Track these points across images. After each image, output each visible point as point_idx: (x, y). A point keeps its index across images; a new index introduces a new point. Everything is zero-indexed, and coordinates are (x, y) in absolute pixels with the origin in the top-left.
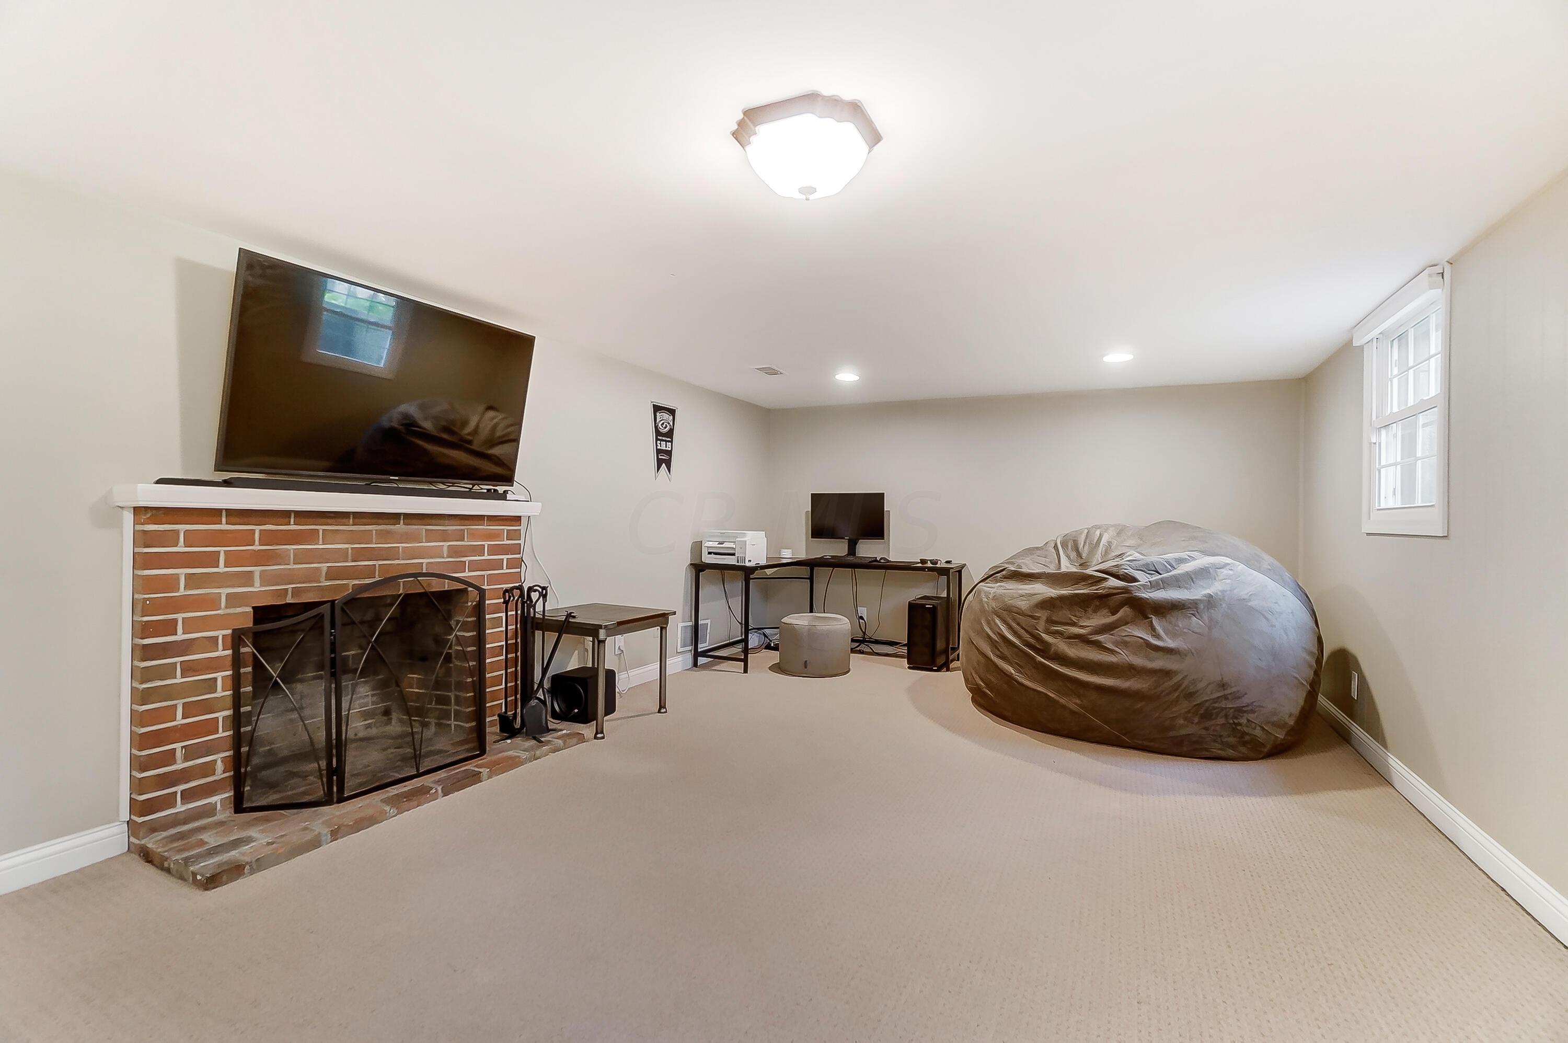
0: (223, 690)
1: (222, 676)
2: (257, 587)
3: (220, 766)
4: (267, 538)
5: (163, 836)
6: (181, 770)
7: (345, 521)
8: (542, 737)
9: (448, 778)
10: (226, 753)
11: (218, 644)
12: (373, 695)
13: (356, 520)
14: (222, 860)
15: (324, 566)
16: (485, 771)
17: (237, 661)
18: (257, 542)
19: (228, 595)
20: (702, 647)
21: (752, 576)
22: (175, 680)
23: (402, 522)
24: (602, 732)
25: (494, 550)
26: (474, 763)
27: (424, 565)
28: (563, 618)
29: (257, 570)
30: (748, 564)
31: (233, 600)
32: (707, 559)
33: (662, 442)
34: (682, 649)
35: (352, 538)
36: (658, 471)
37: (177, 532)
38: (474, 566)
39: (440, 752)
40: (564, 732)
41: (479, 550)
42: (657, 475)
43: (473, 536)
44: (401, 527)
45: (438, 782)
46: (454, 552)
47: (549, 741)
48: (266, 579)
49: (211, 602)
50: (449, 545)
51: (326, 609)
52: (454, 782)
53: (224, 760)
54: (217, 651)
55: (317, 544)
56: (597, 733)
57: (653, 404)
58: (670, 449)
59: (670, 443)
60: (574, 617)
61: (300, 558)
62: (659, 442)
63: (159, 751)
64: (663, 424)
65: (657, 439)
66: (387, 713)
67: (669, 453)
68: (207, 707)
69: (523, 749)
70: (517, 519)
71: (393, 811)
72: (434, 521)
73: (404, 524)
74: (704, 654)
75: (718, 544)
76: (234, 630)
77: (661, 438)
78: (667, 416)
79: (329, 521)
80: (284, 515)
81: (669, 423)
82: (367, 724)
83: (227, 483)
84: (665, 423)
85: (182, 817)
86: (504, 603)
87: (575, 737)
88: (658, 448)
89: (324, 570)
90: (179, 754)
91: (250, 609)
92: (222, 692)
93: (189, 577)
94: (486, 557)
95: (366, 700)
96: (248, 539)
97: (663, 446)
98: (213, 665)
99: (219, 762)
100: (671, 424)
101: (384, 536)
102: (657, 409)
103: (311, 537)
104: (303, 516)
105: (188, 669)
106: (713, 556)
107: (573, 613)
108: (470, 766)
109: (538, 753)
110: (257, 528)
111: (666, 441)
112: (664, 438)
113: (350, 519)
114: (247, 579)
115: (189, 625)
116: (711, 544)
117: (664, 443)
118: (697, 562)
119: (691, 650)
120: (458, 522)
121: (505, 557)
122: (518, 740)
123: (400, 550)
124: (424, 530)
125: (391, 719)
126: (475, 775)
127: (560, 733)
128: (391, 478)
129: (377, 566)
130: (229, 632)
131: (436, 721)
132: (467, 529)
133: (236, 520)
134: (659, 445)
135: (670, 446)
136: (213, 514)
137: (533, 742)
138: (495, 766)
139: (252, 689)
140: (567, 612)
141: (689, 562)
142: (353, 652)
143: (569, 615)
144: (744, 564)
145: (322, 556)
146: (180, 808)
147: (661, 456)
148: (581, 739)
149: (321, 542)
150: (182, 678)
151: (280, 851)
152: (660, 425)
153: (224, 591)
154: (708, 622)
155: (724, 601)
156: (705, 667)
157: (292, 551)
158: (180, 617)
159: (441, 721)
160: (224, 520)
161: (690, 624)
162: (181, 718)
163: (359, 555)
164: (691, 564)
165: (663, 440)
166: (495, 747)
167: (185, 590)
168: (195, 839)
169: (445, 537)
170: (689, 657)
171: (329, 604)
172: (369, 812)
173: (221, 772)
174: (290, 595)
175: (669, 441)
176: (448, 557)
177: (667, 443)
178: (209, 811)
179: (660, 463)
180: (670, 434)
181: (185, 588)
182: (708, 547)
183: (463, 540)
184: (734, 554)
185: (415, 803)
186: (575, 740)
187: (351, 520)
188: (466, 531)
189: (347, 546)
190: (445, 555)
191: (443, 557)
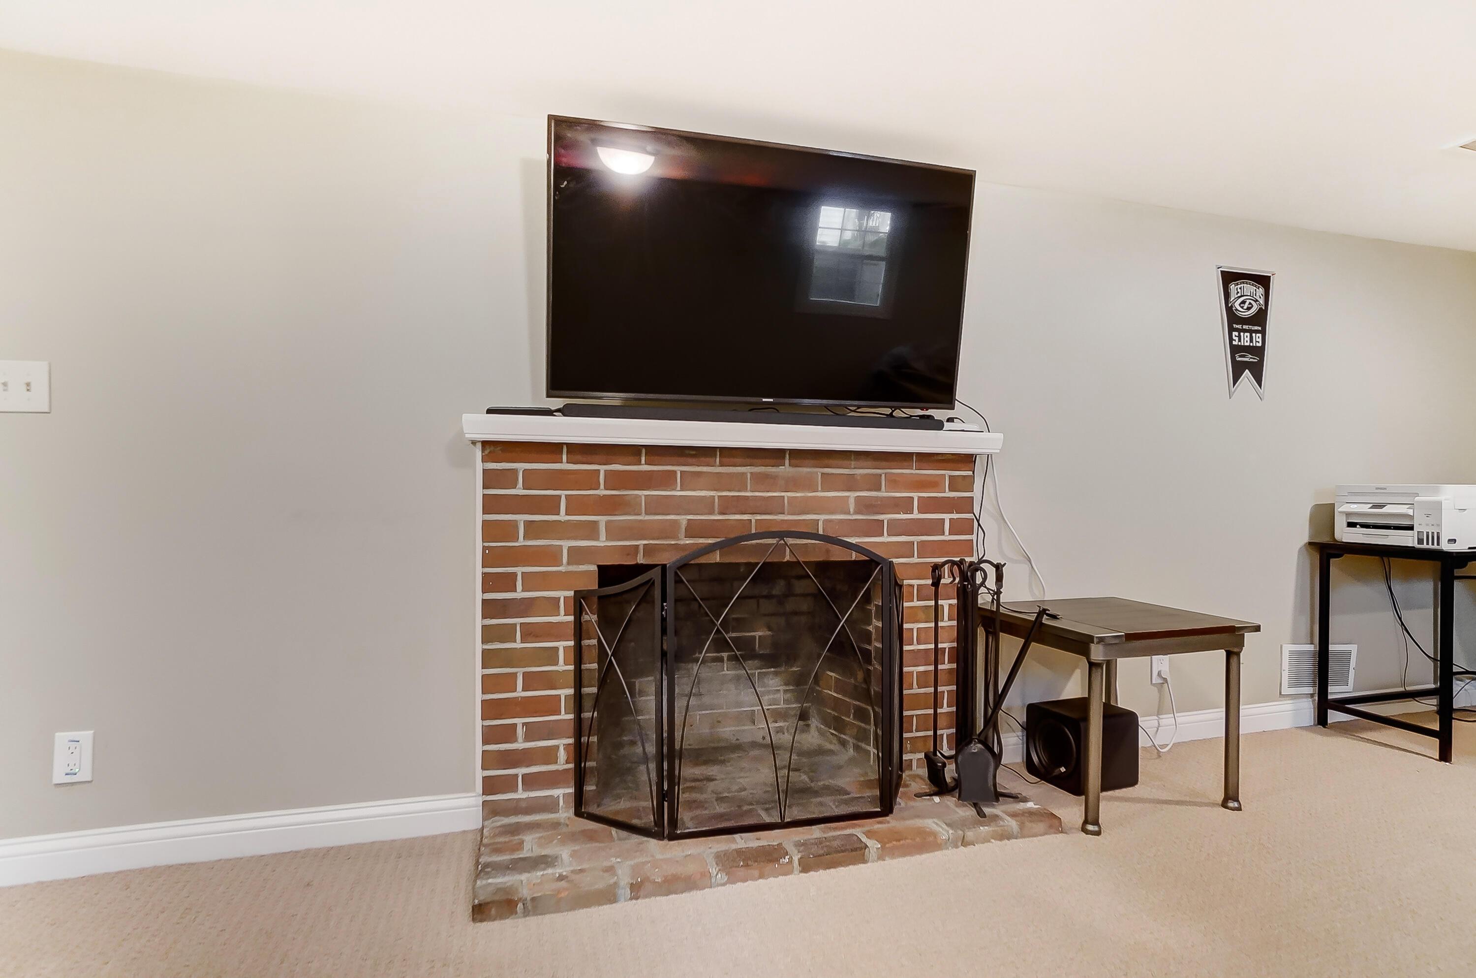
0: (566, 664)
1: (564, 645)
2: (602, 542)
3: (562, 755)
5: (503, 822)
6: (521, 750)
7: (709, 460)
8: (987, 806)
9: (819, 842)
10: (568, 739)
11: (559, 607)
12: (785, 691)
13: (725, 460)
14: (505, 883)
15: (683, 519)
16: (873, 845)
17: (579, 631)
18: (602, 486)
19: (570, 549)
20: (1335, 691)
21: (1457, 572)
22: (515, 644)
23: (787, 462)
24: (1096, 823)
25: (927, 505)
26: (863, 826)
27: (820, 524)
28: (1032, 618)
29: (602, 519)
30: (1445, 547)
31: (576, 555)
32: (1345, 535)
33: (1242, 334)
34: (1292, 691)
35: (718, 482)
36: (1234, 385)
37: (515, 471)
38: (896, 528)
39: (841, 791)
40: (1030, 805)
41: (905, 505)
42: (1233, 390)
43: (894, 483)
44: (785, 470)
45: (798, 845)
46: (865, 506)
47: (996, 817)
48: (613, 532)
49: (551, 556)
50: (858, 496)
51: (655, 574)
52: (821, 852)
53: (567, 746)
54: (559, 615)
55: (675, 489)
56: (1086, 822)
57: (1221, 271)
58: (1260, 345)
59: (1260, 335)
60: (1054, 617)
61: (655, 506)
62: (1235, 334)
63: (500, 723)
64: (1244, 302)
65: (1231, 330)
66: (803, 716)
67: (1259, 352)
68: (549, 680)
69: (947, 821)
70: (968, 460)
71: (721, 877)
72: (831, 462)
73: (791, 465)
74: (1341, 705)
75: (1371, 508)
76: (575, 592)
77: (1239, 327)
78: (1249, 288)
79: (690, 460)
80: (632, 451)
81: (1256, 301)
82: (777, 727)
83: (566, 411)
84: (1248, 302)
85: (524, 805)
86: (933, 585)
87: (1042, 821)
88: (1234, 343)
89: (684, 524)
90: (520, 731)
91: (594, 568)
92: (564, 666)
93: (528, 524)
94: (916, 515)
95: (777, 696)
96: (591, 480)
97: (1245, 340)
98: (551, 632)
99: (562, 749)
100: (1262, 301)
101: (761, 481)
102: (1229, 278)
103: (667, 480)
104: (657, 452)
105: (530, 633)
106: (1358, 529)
107: (1049, 611)
108: (858, 830)
109: (970, 834)
110: (602, 468)
111: (1251, 332)
112: (1245, 327)
113: (716, 458)
114: (591, 531)
115: (530, 582)
116: (1354, 508)
117: (1248, 334)
118: (1325, 539)
119: (1312, 695)
120: (869, 463)
121: (947, 517)
122: (950, 801)
123: (786, 501)
124: (820, 475)
125: (808, 726)
126: (855, 850)
127: (1021, 806)
128: (764, 400)
129: (753, 521)
130: (571, 593)
131: (855, 742)
132: (886, 474)
133: (579, 457)
134: (1237, 339)
135: (1260, 340)
136: (551, 450)
137: (970, 812)
138: (891, 842)
139: (597, 667)
140: (1040, 607)
141: (1306, 539)
142: (760, 633)
143: (1042, 612)
144: (1435, 547)
145: (680, 505)
146: (521, 794)
147: (1240, 356)
148: (1055, 824)
149: (679, 488)
150: (522, 643)
151: (563, 895)
152: (1237, 305)
153: (566, 544)
154: (1353, 648)
155: (1390, 615)
156: (1342, 729)
157: (643, 498)
158: (519, 570)
159: (860, 744)
160: (564, 457)
161: (1311, 648)
162: (521, 690)
163: (727, 506)
164: (1310, 544)
165: (1245, 331)
166: (912, 803)
167: (524, 539)
168: (518, 839)
169: (850, 484)
170: (1307, 709)
171: (660, 566)
172: (691, 868)
173: (563, 762)
174: (642, 554)
175: (1257, 332)
176: (856, 513)
177: (1254, 335)
178: (550, 805)
179: (1237, 371)
180: (1260, 319)
181: (524, 537)
182: (1348, 514)
183: (879, 489)
184: (1411, 528)
185: (756, 873)
186: (1041, 826)
187: (718, 460)
188: (883, 476)
189: (712, 493)
190: (852, 510)
191: (849, 513)
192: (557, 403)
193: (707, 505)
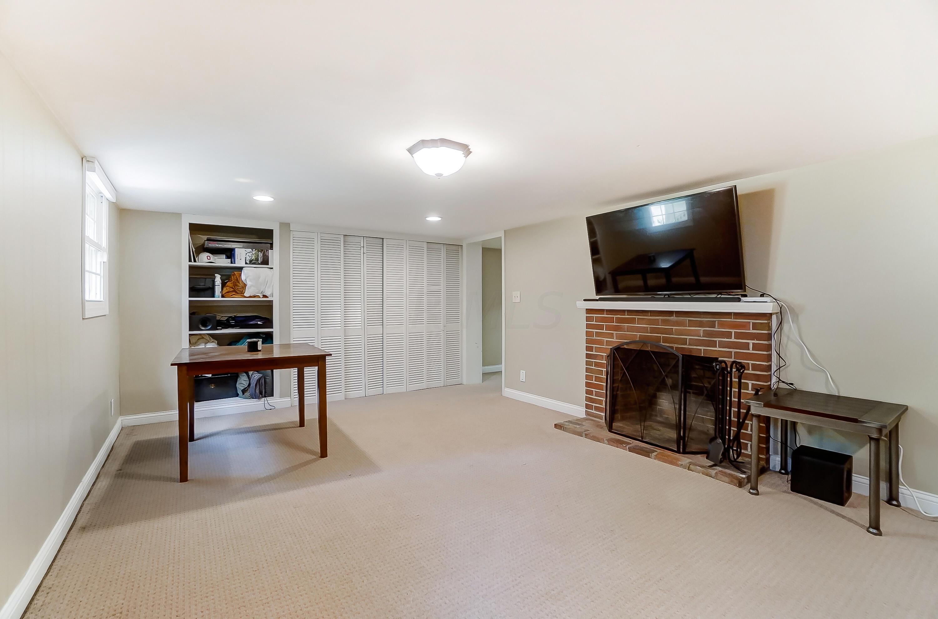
2: (615, 339)
4: (619, 320)
7: (647, 314)
11: (603, 358)
18: (615, 322)
19: (606, 341)
23: (674, 315)
25: (739, 336)
29: (615, 333)
31: (608, 343)
35: (650, 322)
37: (593, 317)
38: (722, 345)
41: (729, 335)
43: (722, 325)
44: (673, 318)
46: (708, 334)
48: (617, 337)
49: (602, 343)
50: (704, 330)
54: (603, 360)
55: (635, 324)
61: (629, 329)
68: (600, 379)
72: (694, 316)
73: (676, 316)
79: (641, 314)
80: (623, 312)
83: (601, 300)
89: (638, 336)
90: (594, 393)
93: (596, 333)
94: (733, 340)
96: (612, 321)
98: (601, 365)
101: (665, 322)
103: (632, 321)
104: (630, 312)
105: (596, 365)
110: (615, 317)
114: (611, 336)
115: (597, 349)
120: (711, 316)
121: (751, 342)
123: (674, 330)
124: (688, 320)
128: (658, 293)
129: (662, 337)
130: (606, 354)
133: (609, 313)
136: (602, 311)
145: (637, 329)
149: (637, 324)
150: (594, 367)
153: (605, 339)
157: (626, 326)
158: (594, 346)
160: (605, 313)
163: (653, 330)
167: (596, 337)
169: (701, 324)
176: (704, 337)
183: (714, 327)
187: (650, 314)
188: (717, 322)
189: (647, 326)
190: (702, 336)
191: (700, 337)
192: (598, 297)
193: (645, 330)
